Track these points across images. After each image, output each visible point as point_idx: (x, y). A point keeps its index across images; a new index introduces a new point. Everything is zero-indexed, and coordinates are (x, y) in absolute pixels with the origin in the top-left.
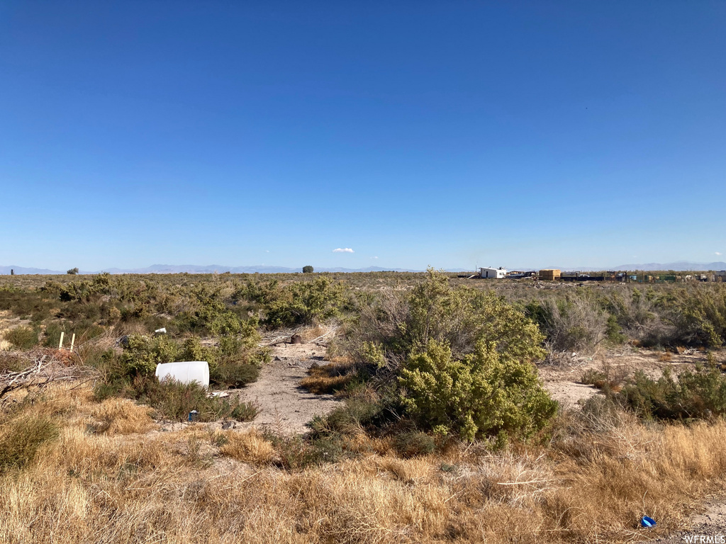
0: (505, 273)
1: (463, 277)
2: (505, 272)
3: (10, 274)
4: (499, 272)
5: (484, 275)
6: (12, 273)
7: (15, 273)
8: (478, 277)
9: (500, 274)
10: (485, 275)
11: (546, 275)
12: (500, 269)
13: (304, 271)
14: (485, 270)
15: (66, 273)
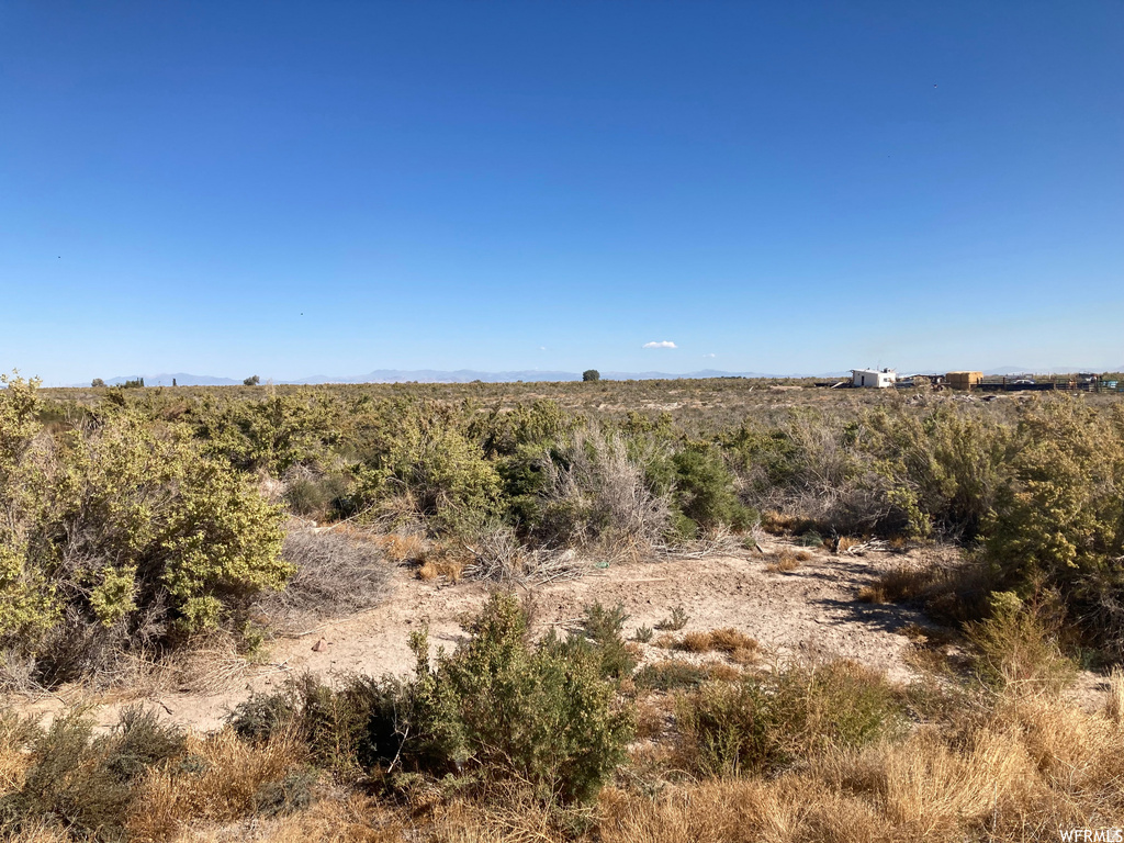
0: (894, 379)
1: (822, 385)
2: (892, 376)
3: (172, 385)
4: (881, 376)
5: (858, 381)
6: (175, 384)
7: (179, 384)
8: (849, 385)
9: (885, 380)
10: (859, 383)
11: (957, 382)
12: (885, 371)
13: (585, 378)
14: (859, 373)
15: (243, 384)
